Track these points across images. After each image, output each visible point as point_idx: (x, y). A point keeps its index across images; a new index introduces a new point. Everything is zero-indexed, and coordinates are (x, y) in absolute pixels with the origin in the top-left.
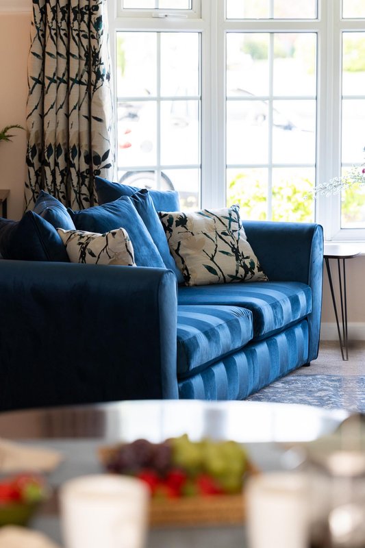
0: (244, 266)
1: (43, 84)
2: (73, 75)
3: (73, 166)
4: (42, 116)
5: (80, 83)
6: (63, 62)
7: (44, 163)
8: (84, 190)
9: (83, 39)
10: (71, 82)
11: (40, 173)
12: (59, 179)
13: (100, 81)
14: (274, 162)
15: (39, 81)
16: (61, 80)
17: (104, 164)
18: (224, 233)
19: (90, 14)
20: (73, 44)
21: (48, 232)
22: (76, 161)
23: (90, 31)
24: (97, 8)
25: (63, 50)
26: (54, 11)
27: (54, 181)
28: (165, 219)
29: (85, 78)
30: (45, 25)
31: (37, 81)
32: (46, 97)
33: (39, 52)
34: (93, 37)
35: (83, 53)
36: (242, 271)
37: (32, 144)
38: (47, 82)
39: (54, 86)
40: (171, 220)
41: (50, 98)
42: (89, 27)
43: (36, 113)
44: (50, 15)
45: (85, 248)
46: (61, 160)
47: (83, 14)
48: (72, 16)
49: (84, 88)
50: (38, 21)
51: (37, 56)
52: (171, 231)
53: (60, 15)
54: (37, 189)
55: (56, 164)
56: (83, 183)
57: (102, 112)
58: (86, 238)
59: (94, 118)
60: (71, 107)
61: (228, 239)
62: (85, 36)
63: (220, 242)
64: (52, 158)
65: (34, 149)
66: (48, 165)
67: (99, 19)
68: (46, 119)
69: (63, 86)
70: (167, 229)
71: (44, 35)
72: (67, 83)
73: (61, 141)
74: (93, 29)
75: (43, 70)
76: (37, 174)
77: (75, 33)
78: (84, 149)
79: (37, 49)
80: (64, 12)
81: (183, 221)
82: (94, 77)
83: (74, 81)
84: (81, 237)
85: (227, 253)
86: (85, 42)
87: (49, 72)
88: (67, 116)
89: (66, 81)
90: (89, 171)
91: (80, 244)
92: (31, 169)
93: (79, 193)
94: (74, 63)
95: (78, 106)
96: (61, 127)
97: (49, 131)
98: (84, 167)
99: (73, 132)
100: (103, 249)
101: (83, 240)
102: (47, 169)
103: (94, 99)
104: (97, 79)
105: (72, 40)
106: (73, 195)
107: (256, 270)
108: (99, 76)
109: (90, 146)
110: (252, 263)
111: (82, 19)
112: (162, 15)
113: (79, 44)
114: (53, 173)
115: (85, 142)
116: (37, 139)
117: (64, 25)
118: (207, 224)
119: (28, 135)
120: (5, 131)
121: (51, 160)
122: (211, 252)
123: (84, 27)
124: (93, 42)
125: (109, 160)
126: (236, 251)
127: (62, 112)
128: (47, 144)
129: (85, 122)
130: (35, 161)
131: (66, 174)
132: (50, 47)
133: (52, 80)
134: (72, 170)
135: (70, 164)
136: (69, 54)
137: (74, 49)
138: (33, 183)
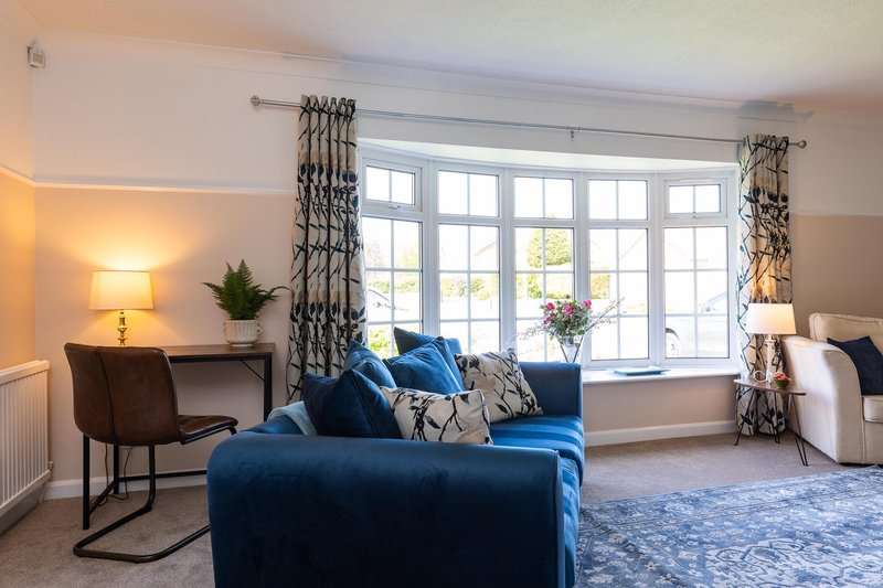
0: (527, 404)
1: (307, 252)
2: (333, 244)
3: (334, 321)
4: (305, 279)
5: (339, 250)
6: (324, 233)
7: (307, 318)
8: (343, 341)
9: (342, 214)
10: (331, 250)
11: (303, 328)
12: (320, 332)
13: (357, 250)
14: (472, 317)
15: (304, 249)
16: (323, 248)
17: (360, 319)
18: (509, 374)
19: (348, 194)
20: (333, 216)
21: (374, 394)
22: (336, 317)
23: (348, 208)
24: (354, 188)
25: (324, 223)
26: (317, 189)
27: (316, 334)
28: (460, 361)
29: (343, 247)
30: (309, 202)
31: (301, 249)
32: (310, 262)
33: (303, 224)
34: (351, 212)
35: (342, 226)
36: (526, 407)
37: (296, 302)
38: (310, 249)
39: (316, 252)
40: (465, 362)
41: (312, 264)
42: (347, 204)
43: (300, 276)
44: (313, 193)
45: (422, 415)
46: (322, 316)
47: (342, 194)
48: (333, 194)
49: (344, 254)
50: (303, 197)
51: (302, 227)
52: (465, 371)
53: (322, 193)
54: (301, 342)
55: (318, 320)
56: (342, 335)
57: (359, 275)
58: (421, 401)
59: (352, 281)
60: (332, 271)
61: (512, 378)
62: (343, 212)
63: (507, 382)
64: (315, 313)
65: (298, 306)
66: (311, 320)
67: (356, 198)
68: (309, 282)
69: (324, 253)
70: (462, 369)
71: (308, 211)
72: (329, 251)
73: (322, 300)
74: (351, 206)
75: (307, 240)
76: (300, 329)
77: (335, 209)
78: (343, 307)
79: (302, 221)
80: (325, 191)
81: (475, 363)
82: (352, 245)
83: (335, 249)
84: (414, 399)
85: (513, 392)
86: (344, 216)
87: (312, 241)
88: (328, 278)
89: (327, 248)
90: (347, 325)
91: (413, 408)
92: (295, 324)
93: (338, 344)
94: (334, 233)
95: (338, 271)
96: (323, 288)
97: (311, 291)
98: (343, 322)
99: (333, 292)
100: (451, 419)
101: (418, 404)
102: (310, 323)
103: (352, 264)
104: (355, 248)
105: (332, 215)
106: (334, 346)
107: (536, 406)
108: (356, 245)
109: (348, 304)
110: (532, 400)
111: (341, 198)
112: (395, 206)
113: (339, 218)
114: (316, 328)
115: (343, 300)
116: (300, 298)
117: (325, 202)
118: (495, 365)
119: (293, 295)
120: (272, 291)
121: (314, 316)
122: (501, 392)
123: (343, 203)
124: (351, 217)
125: (364, 316)
126: (519, 389)
127: (323, 275)
128: (310, 302)
129: (343, 283)
130: (299, 317)
131: (327, 327)
132: (313, 219)
133: (315, 248)
134: (333, 325)
135: (330, 319)
136: (329, 226)
137: (334, 222)
138: (297, 337)
